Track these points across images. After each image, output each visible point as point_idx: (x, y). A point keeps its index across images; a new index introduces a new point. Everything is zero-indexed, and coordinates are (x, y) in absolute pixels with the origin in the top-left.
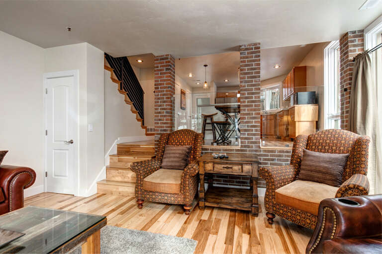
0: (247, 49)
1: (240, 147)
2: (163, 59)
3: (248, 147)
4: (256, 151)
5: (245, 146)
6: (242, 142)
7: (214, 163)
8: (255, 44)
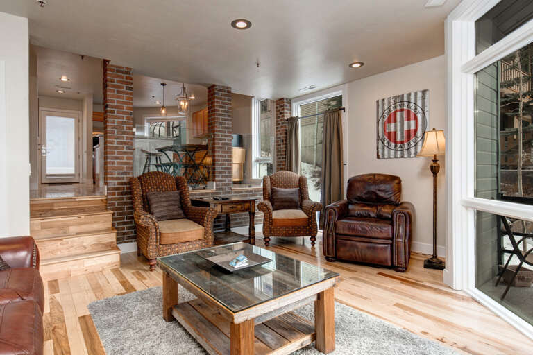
0: (220, 90)
1: (215, 189)
2: (122, 72)
3: (222, 189)
4: (229, 193)
5: (220, 189)
6: (217, 185)
7: (222, 204)
8: (228, 88)
